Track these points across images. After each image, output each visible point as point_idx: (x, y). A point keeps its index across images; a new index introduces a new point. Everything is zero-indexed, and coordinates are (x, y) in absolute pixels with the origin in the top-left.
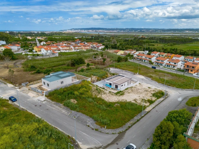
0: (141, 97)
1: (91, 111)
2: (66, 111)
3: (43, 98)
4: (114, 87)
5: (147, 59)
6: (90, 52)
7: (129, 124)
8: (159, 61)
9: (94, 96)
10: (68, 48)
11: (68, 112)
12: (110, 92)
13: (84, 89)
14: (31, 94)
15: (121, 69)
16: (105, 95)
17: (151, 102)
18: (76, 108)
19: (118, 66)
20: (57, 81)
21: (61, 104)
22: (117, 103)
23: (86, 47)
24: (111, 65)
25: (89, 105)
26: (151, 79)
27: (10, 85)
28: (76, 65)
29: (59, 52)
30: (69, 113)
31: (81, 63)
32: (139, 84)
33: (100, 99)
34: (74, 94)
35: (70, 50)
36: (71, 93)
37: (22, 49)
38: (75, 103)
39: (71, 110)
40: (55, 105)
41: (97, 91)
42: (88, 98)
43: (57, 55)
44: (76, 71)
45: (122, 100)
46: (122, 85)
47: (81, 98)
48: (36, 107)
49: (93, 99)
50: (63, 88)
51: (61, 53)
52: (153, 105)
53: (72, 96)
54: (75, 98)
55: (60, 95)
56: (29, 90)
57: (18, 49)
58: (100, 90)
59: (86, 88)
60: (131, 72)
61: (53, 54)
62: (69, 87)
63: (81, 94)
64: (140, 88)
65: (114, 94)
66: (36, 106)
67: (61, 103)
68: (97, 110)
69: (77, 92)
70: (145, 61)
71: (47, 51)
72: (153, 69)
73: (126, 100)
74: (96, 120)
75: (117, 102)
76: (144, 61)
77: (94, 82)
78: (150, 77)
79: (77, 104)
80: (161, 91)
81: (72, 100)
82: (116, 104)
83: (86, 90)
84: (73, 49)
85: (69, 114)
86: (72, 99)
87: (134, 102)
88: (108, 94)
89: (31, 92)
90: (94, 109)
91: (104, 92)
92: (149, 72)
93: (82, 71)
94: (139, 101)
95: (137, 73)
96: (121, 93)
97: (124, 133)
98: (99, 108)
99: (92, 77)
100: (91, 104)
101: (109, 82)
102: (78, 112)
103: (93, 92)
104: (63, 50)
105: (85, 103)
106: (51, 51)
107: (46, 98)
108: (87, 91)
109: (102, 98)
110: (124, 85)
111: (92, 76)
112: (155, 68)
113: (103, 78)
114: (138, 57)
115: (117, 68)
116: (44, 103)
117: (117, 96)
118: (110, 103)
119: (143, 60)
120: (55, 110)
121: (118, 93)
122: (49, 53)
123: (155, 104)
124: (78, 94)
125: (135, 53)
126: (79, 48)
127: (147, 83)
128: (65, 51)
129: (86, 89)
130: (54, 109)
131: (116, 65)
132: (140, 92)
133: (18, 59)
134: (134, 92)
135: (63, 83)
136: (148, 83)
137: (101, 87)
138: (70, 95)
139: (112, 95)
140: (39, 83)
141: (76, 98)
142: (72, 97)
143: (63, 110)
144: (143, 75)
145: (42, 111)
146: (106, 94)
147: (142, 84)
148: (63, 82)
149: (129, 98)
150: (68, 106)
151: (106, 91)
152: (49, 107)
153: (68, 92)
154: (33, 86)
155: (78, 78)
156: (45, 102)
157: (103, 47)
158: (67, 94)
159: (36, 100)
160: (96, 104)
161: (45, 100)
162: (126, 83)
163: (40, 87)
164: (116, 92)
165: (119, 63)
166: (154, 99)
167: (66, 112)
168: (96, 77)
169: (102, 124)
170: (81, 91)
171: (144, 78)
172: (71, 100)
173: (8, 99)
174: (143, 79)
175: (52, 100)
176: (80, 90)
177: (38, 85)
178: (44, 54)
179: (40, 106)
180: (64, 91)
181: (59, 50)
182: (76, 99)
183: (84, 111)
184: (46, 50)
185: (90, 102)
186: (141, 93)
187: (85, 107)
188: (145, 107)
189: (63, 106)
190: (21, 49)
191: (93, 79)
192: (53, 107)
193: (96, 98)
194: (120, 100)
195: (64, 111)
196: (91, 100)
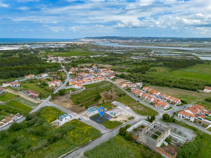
0: (123, 119)
3: (89, 119)
4: (114, 114)
6: (104, 84)
7: (115, 128)
9: (105, 119)
10: (90, 80)
14: (84, 117)
15: (120, 102)
17: (126, 121)
20: (92, 112)
21: (95, 121)
22: (114, 121)
23: (101, 78)
24: (115, 99)
26: (132, 110)
27: (75, 113)
28: (97, 100)
30: (98, 124)
31: (99, 98)
33: (108, 120)
35: (91, 82)
36: (98, 117)
37: (62, 83)
43: (85, 89)
44: (98, 105)
46: (117, 114)
47: (101, 119)
48: (87, 122)
49: (105, 120)
50: (95, 115)
51: (86, 85)
52: (126, 123)
54: (99, 119)
56: (82, 115)
57: (60, 83)
58: (108, 116)
61: (82, 88)
62: (97, 115)
64: (124, 115)
72: (138, 102)
74: (106, 127)
76: (136, 95)
77: (105, 111)
78: (132, 108)
79: (100, 121)
80: (133, 117)
84: (93, 81)
87: (120, 121)
92: (134, 104)
93: (100, 105)
94: (121, 121)
95: (127, 106)
96: (116, 117)
97: (113, 130)
98: (107, 123)
101: (112, 112)
102: (100, 124)
103: (105, 117)
104: (87, 82)
111: (105, 108)
112: (139, 101)
113: (110, 109)
114: (133, 92)
115: (118, 101)
117: (114, 119)
118: (111, 121)
121: (115, 117)
123: (127, 122)
125: (134, 86)
126: (97, 79)
131: (118, 99)
134: (121, 117)
135: (94, 113)
136: (130, 112)
137: (108, 114)
139: (112, 118)
144: (130, 107)
147: (127, 112)
149: (118, 119)
150: (97, 122)
152: (92, 122)
154: (84, 114)
157: (113, 77)
158: (96, 118)
159: (87, 120)
162: (119, 113)
163: (86, 114)
164: (114, 116)
165: (120, 98)
166: (128, 120)
168: (107, 109)
169: (108, 128)
173: (78, 119)
174: (128, 110)
175: (92, 120)
178: (77, 88)
179: (89, 122)
181: (84, 83)
184: (78, 86)
186: (124, 117)
187: (102, 123)
188: (122, 123)
193: (106, 119)
195: (96, 124)
196: (104, 120)
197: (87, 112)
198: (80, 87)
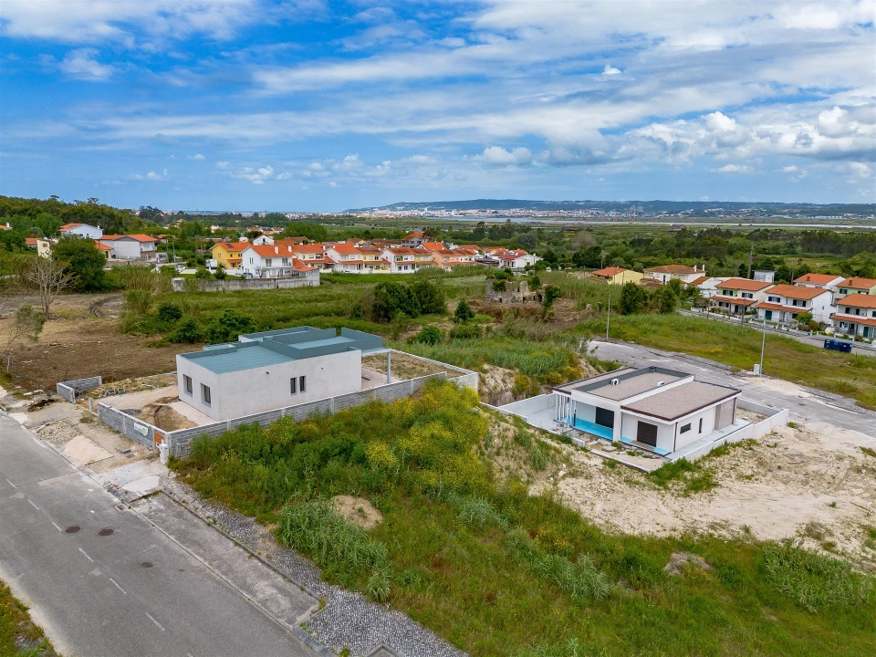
0: (849, 511)
1: (491, 598)
2: (288, 586)
4: (631, 435)
5: (783, 303)
6: (472, 275)
8: (858, 313)
9: (501, 483)
10: (370, 258)
11: (303, 597)
12: (612, 464)
13: (436, 428)
14: (82, 449)
15: (647, 344)
16: (581, 481)
18: (368, 572)
19: (631, 332)
20: (264, 369)
21: (262, 530)
22: (685, 544)
23: (453, 259)
24: (586, 322)
25: (469, 549)
26: (857, 404)
28: (398, 314)
29: (329, 271)
30: (303, 609)
31: (425, 312)
32: (791, 425)
33: (551, 509)
34: (362, 460)
35: (378, 268)
36: (345, 452)
37: (161, 256)
38: (368, 525)
39: (329, 580)
40: (210, 535)
41: (524, 454)
42: (465, 491)
43: (314, 279)
44: (395, 339)
45: (713, 526)
46: (686, 429)
47: (409, 494)
48: (73, 536)
49: (499, 503)
50: (301, 415)
51: (337, 274)
53: (352, 471)
55: (267, 463)
56: (83, 421)
57: (142, 252)
58: (543, 445)
59: (448, 423)
60: (713, 363)
61: (295, 275)
62: (339, 417)
63: (416, 461)
64: (804, 449)
65: (642, 480)
66: (73, 530)
67: (261, 522)
68: (534, 597)
69: (383, 447)
70: (769, 314)
71: (268, 261)
72: (837, 354)
73: (747, 530)
75: (677, 535)
76: (762, 313)
77: (495, 398)
79: (377, 533)
81: (349, 500)
82: (680, 558)
83: (447, 435)
84: (393, 264)
85: (300, 619)
86: (344, 492)
87: (812, 545)
88: (600, 479)
89: (92, 432)
90: (511, 585)
91: (567, 460)
92: (820, 365)
93: (430, 337)
95: (751, 369)
96: (688, 476)
99: (485, 372)
100: (488, 545)
101: (594, 400)
102: (378, 600)
103: (500, 459)
104: (345, 264)
105: (439, 531)
106: (285, 260)
107: (173, 475)
108: (457, 448)
109: (565, 504)
110: (695, 427)
111: (486, 366)
112: (844, 349)
114: (728, 297)
115: (626, 340)
116: (141, 510)
117: (668, 496)
118: (628, 540)
119: (755, 312)
120: (199, 571)
122: (274, 269)
124: (391, 459)
125: (700, 281)
126: (422, 259)
127: (837, 425)
128: (355, 271)
129: (451, 429)
130: (198, 560)
131: (617, 326)
132: (828, 478)
133: (123, 288)
134: (780, 473)
135: (302, 388)
136: (849, 427)
137: (544, 432)
138: (333, 465)
139: (629, 482)
140: (165, 386)
141: (378, 490)
142: (346, 480)
143: (268, 577)
144: (794, 380)
145: (97, 572)
146: (589, 477)
147: (810, 426)
148: (303, 379)
149: (758, 511)
150: (306, 551)
151: (579, 457)
152: (166, 548)
153: (326, 443)
155: (399, 371)
156: (155, 502)
157: (532, 260)
158: (314, 458)
159: (98, 491)
160: (524, 548)
161: (155, 493)
162: (708, 415)
163: (159, 408)
165: (632, 317)
167: (284, 603)
168: (511, 375)
170: (414, 441)
171: (806, 395)
172: (342, 498)
174: (800, 402)
175: (206, 493)
176: (409, 437)
177: (158, 394)
178: (254, 274)
179: (106, 532)
180: (301, 438)
181: (327, 266)
182: (377, 498)
183: (427, 597)
184: (262, 257)
185: (476, 527)
186: (835, 483)
187: (438, 564)
189: (273, 547)
190: (157, 255)
191: (492, 383)
192: (199, 545)
193: (519, 499)
194: (703, 529)
196: (482, 507)
197: (184, 365)
198: (277, 263)
